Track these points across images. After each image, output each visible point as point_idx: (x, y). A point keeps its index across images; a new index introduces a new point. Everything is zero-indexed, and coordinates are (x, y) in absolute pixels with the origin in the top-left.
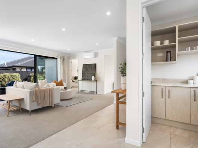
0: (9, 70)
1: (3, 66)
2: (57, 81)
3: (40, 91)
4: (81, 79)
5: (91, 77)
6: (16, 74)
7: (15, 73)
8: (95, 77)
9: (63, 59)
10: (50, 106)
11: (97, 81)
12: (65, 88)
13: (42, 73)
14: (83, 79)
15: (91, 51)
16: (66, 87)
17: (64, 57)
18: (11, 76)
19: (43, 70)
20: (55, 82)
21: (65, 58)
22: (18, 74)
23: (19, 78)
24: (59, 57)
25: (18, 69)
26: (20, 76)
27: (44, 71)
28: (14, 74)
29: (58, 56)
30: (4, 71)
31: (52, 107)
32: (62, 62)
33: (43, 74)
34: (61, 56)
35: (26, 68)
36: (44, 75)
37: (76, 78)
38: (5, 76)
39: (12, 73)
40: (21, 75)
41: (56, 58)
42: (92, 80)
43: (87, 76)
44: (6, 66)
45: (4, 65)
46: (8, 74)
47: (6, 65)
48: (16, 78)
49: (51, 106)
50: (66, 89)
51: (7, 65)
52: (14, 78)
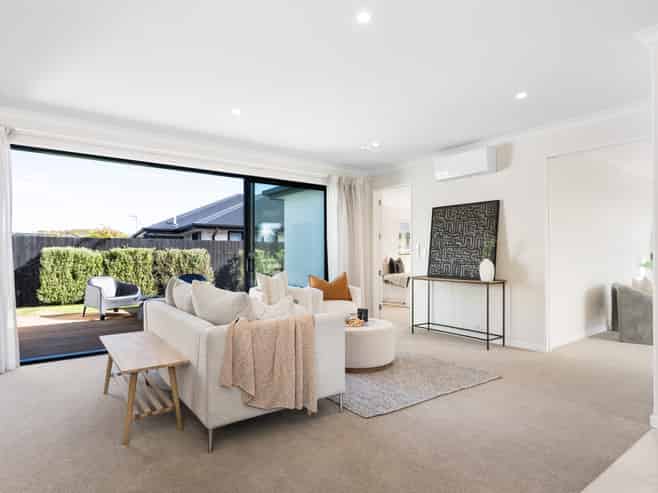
0: (182, 238)
1: (169, 227)
2: (326, 278)
3: (255, 334)
4: (426, 274)
5: (477, 265)
6: (198, 250)
7: (196, 247)
8: (494, 263)
9: (349, 189)
10: (300, 407)
11: (503, 283)
12: (363, 314)
13: (275, 248)
14: (435, 274)
15: (478, 141)
16: (366, 311)
17: (352, 181)
18: (185, 256)
19: (276, 238)
20: (318, 286)
21: (357, 186)
22: (204, 251)
23: (208, 266)
24: (335, 179)
25: (206, 237)
26: (208, 256)
27: (280, 240)
28: (193, 252)
29: (329, 178)
30: (168, 240)
31: (309, 413)
32: (344, 201)
33: (277, 251)
34: (340, 179)
35: (226, 231)
36: (278, 254)
37: (394, 267)
38: (169, 257)
39: (188, 248)
40: (212, 255)
41: (323, 188)
42: (477, 278)
43: (452, 261)
44: (176, 225)
45: (172, 223)
46: (176, 252)
47: (175, 222)
48: (197, 266)
49: (305, 410)
50: (366, 320)
51: (178, 221)
52: (193, 266)
